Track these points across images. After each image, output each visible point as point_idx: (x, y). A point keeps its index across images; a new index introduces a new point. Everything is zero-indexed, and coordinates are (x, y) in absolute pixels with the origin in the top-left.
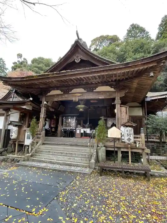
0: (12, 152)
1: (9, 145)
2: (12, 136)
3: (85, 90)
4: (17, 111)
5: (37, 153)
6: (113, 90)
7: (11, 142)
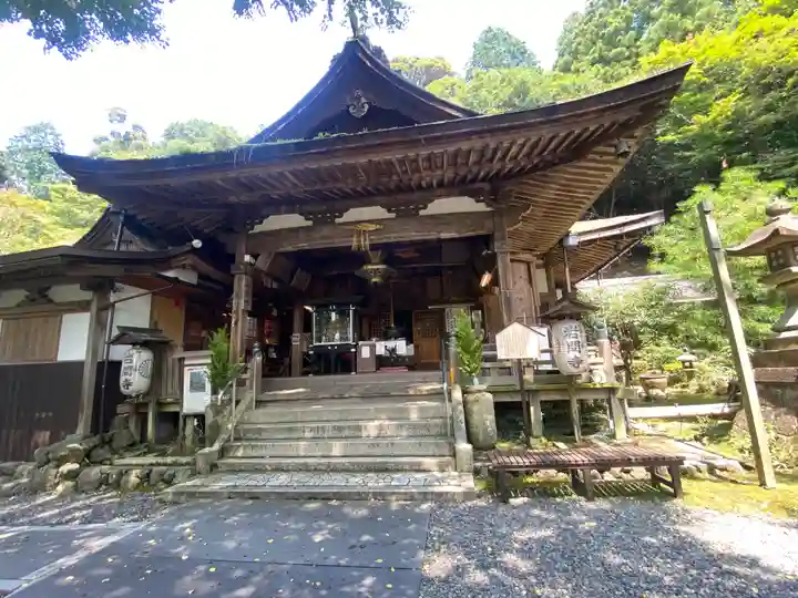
0: (132, 445)
1: (117, 420)
2: (128, 384)
3: (389, 211)
4: (142, 291)
5: (239, 439)
6: (481, 207)
7: (123, 409)
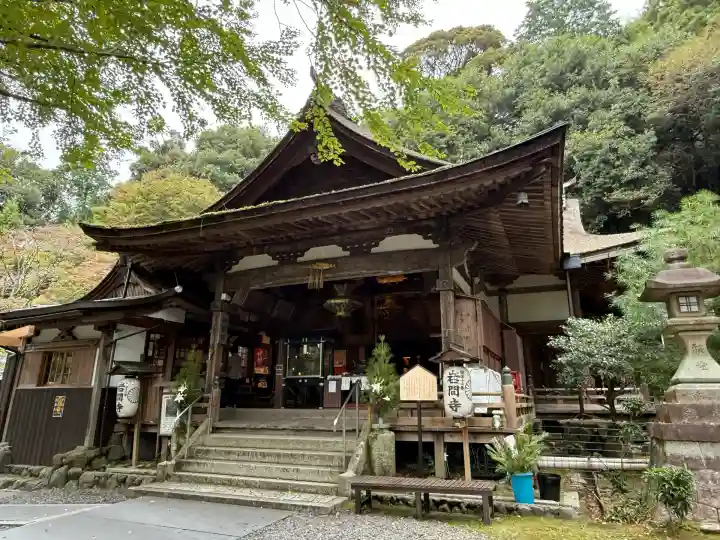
0: (123, 459)
1: (114, 437)
2: (120, 407)
3: (344, 249)
4: (140, 329)
5: (192, 457)
7: (119, 428)
